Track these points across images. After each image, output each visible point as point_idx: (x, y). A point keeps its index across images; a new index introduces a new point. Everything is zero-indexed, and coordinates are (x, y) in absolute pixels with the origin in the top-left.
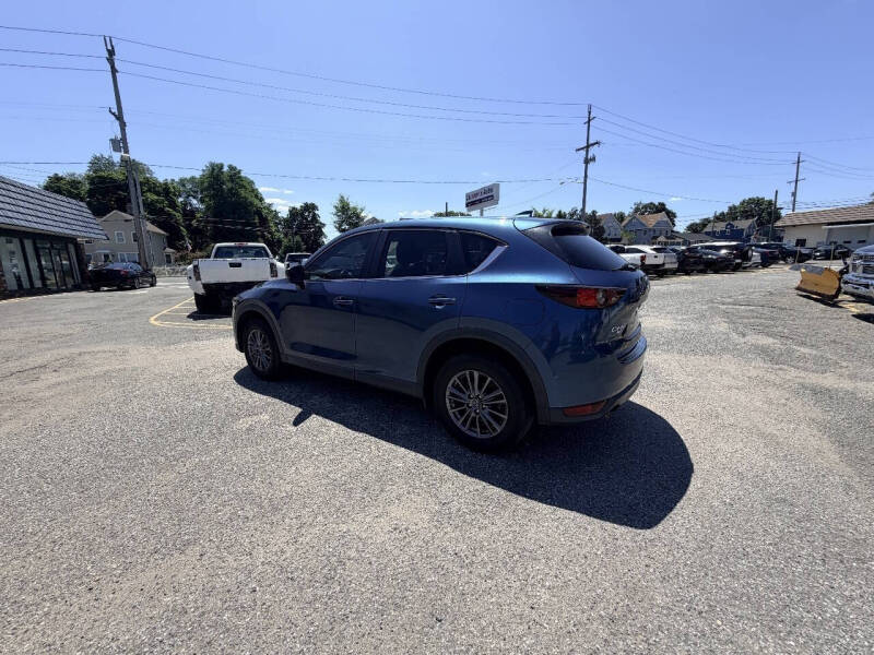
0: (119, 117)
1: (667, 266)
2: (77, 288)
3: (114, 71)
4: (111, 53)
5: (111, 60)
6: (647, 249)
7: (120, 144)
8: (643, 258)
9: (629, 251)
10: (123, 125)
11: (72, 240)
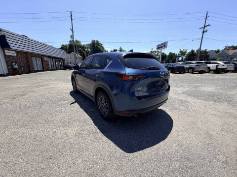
0: (72, 30)
1: (228, 69)
2: (62, 69)
3: (72, 19)
4: (71, 15)
5: (71, 17)
6: (221, 63)
7: (72, 37)
8: (217, 66)
9: (213, 63)
10: (73, 32)
11: (62, 59)
